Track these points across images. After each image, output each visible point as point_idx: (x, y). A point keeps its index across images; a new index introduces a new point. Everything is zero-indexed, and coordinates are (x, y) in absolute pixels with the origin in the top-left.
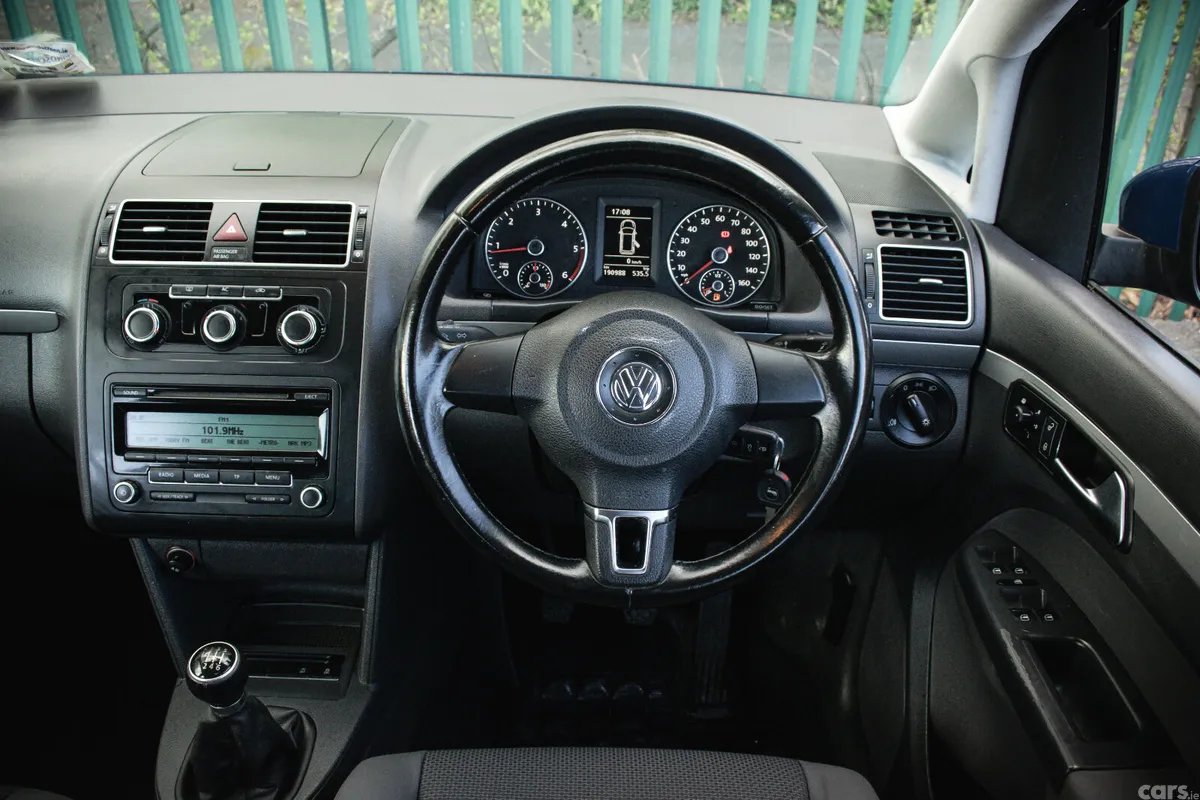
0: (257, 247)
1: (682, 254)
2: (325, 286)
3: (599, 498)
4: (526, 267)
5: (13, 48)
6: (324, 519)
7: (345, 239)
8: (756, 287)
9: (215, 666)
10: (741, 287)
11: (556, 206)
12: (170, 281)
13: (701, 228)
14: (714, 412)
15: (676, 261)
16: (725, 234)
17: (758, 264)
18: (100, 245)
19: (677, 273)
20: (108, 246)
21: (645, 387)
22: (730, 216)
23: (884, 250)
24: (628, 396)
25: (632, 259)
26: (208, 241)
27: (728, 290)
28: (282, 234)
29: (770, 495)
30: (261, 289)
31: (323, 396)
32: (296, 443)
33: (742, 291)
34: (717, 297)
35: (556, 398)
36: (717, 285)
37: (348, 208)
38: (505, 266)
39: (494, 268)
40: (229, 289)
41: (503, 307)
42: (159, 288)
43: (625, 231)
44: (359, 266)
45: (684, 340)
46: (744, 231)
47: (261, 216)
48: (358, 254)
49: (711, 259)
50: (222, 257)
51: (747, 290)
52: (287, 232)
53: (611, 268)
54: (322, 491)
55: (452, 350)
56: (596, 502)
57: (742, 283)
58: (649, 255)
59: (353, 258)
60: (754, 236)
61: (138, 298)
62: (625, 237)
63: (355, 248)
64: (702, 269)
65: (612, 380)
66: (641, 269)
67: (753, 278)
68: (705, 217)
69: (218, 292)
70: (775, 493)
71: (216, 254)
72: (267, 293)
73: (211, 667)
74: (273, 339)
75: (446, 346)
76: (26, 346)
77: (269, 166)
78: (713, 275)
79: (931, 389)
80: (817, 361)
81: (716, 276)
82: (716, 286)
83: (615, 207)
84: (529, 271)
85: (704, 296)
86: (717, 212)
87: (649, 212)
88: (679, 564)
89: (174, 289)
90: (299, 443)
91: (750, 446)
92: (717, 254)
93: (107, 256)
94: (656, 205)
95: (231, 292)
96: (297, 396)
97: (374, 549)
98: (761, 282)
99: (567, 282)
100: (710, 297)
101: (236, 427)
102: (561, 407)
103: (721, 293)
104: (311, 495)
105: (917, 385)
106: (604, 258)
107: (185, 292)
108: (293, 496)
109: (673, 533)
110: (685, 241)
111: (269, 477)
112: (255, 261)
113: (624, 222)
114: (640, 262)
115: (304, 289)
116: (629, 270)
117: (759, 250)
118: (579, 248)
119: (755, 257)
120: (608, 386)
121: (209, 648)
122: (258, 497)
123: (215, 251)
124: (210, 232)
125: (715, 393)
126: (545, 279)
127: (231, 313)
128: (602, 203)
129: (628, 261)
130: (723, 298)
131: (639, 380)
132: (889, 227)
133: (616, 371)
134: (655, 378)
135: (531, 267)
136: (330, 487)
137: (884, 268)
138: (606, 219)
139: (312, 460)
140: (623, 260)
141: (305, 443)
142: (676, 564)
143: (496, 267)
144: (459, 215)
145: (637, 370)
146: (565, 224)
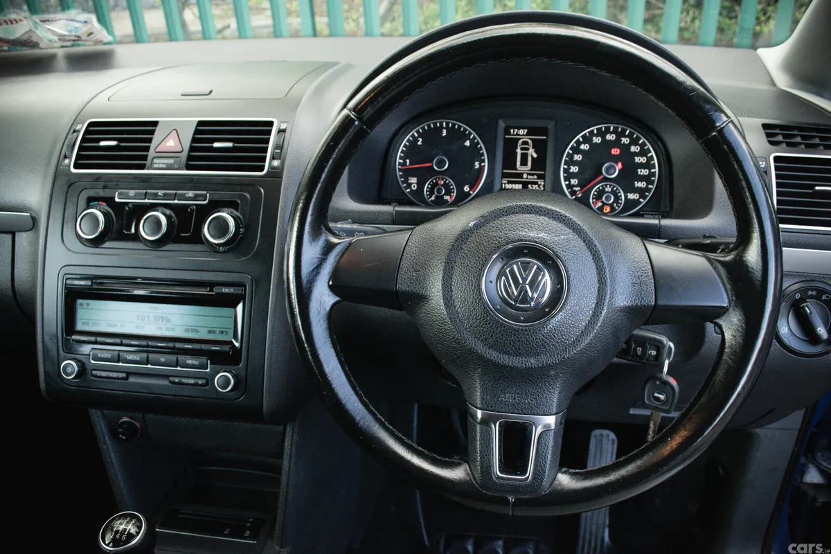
0: (190, 158)
1: (574, 169)
2: (245, 192)
3: (482, 399)
4: (432, 181)
5: (48, 21)
6: (235, 401)
7: (265, 150)
8: (644, 199)
9: (121, 536)
10: (630, 199)
11: (460, 127)
12: (117, 187)
13: (593, 145)
14: (608, 313)
15: (569, 176)
16: (615, 151)
17: (647, 179)
18: (65, 157)
19: (569, 186)
20: (70, 158)
21: (534, 284)
22: (620, 135)
23: (777, 159)
24: (516, 293)
25: (528, 174)
26: (151, 153)
27: (617, 203)
28: (213, 147)
29: (658, 399)
30: (191, 194)
31: (239, 291)
32: (214, 332)
33: (630, 204)
34: (607, 209)
35: (440, 294)
36: (608, 198)
37: (271, 124)
38: (413, 180)
39: (403, 182)
40: (165, 194)
41: (405, 212)
42: (107, 193)
43: (522, 149)
44: (276, 174)
45: (576, 237)
46: (633, 149)
47: (197, 132)
48: (276, 163)
49: (601, 173)
50: (161, 166)
51: (636, 202)
52: (216, 145)
53: (509, 182)
54: (235, 376)
55: (339, 243)
56: (479, 403)
57: (631, 196)
58: (544, 170)
59: (271, 167)
60: (643, 152)
61: (90, 201)
62: (522, 154)
63: (273, 158)
64: (593, 183)
65: (499, 277)
66: (536, 183)
67: (642, 192)
68: (597, 135)
69: (155, 196)
70: (662, 397)
71: (156, 163)
72: (196, 198)
73: (118, 536)
74: (198, 238)
75: (335, 240)
76: (10, 243)
77: (211, 92)
78: (604, 189)
79: (824, 297)
80: (720, 262)
81: (607, 189)
82: (606, 198)
83: (514, 128)
84: (434, 185)
85: (595, 207)
86: (607, 131)
87: (544, 131)
88: (565, 473)
89: (119, 194)
90: (217, 332)
91: (639, 349)
92: (608, 169)
93: (69, 166)
94: (551, 125)
95: (166, 196)
96: (217, 290)
97: (289, 429)
98: (649, 195)
99: (468, 194)
100: (601, 209)
101: (165, 315)
102: (445, 304)
103: (611, 205)
104: (223, 379)
105: (810, 293)
106: (503, 173)
107: (128, 197)
108: (209, 380)
109: (560, 440)
110: (578, 157)
111: (189, 362)
112: (188, 169)
113: (521, 141)
114: (535, 177)
115: (226, 195)
116: (525, 185)
117: (648, 165)
118: (480, 164)
119: (644, 172)
120: (494, 282)
121: (120, 517)
122: (180, 379)
123: (156, 161)
124: (153, 145)
125: (608, 293)
126: (449, 192)
127: (164, 214)
128: (502, 124)
129: (525, 176)
130: (613, 209)
131: (527, 276)
132: (780, 138)
133: (503, 268)
134: (544, 276)
135: (437, 182)
136: (243, 373)
137: (778, 177)
138: (505, 138)
139: (226, 348)
140: (520, 175)
141: (222, 332)
142: (562, 473)
143: (406, 181)
144: (350, 110)
145: (526, 267)
146: (467, 143)
